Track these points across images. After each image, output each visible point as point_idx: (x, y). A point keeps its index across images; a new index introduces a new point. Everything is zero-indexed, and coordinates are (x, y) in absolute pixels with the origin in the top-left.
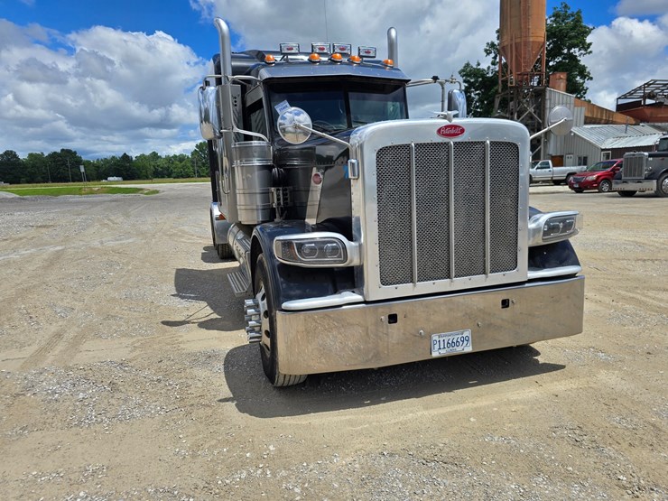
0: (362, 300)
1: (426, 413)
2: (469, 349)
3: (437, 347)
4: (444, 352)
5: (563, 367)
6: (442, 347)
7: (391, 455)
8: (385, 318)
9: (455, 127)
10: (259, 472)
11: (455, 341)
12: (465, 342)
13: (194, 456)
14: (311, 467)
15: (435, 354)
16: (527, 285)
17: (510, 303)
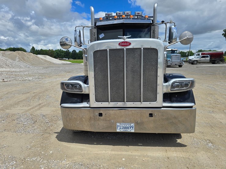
0: (89, 106)
1: (110, 152)
2: (133, 131)
3: (119, 128)
4: (122, 130)
5: (186, 146)
6: (121, 128)
7: (82, 165)
8: (97, 114)
9: (127, 42)
10: (39, 159)
11: (127, 127)
12: (132, 128)
13: (30, 149)
14: (54, 162)
15: (118, 131)
16: (162, 109)
17: (153, 115)
